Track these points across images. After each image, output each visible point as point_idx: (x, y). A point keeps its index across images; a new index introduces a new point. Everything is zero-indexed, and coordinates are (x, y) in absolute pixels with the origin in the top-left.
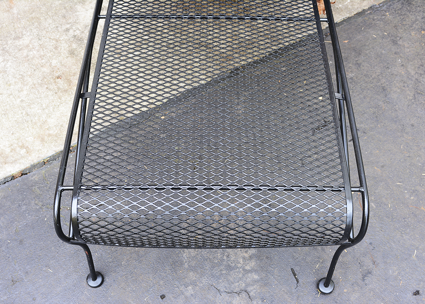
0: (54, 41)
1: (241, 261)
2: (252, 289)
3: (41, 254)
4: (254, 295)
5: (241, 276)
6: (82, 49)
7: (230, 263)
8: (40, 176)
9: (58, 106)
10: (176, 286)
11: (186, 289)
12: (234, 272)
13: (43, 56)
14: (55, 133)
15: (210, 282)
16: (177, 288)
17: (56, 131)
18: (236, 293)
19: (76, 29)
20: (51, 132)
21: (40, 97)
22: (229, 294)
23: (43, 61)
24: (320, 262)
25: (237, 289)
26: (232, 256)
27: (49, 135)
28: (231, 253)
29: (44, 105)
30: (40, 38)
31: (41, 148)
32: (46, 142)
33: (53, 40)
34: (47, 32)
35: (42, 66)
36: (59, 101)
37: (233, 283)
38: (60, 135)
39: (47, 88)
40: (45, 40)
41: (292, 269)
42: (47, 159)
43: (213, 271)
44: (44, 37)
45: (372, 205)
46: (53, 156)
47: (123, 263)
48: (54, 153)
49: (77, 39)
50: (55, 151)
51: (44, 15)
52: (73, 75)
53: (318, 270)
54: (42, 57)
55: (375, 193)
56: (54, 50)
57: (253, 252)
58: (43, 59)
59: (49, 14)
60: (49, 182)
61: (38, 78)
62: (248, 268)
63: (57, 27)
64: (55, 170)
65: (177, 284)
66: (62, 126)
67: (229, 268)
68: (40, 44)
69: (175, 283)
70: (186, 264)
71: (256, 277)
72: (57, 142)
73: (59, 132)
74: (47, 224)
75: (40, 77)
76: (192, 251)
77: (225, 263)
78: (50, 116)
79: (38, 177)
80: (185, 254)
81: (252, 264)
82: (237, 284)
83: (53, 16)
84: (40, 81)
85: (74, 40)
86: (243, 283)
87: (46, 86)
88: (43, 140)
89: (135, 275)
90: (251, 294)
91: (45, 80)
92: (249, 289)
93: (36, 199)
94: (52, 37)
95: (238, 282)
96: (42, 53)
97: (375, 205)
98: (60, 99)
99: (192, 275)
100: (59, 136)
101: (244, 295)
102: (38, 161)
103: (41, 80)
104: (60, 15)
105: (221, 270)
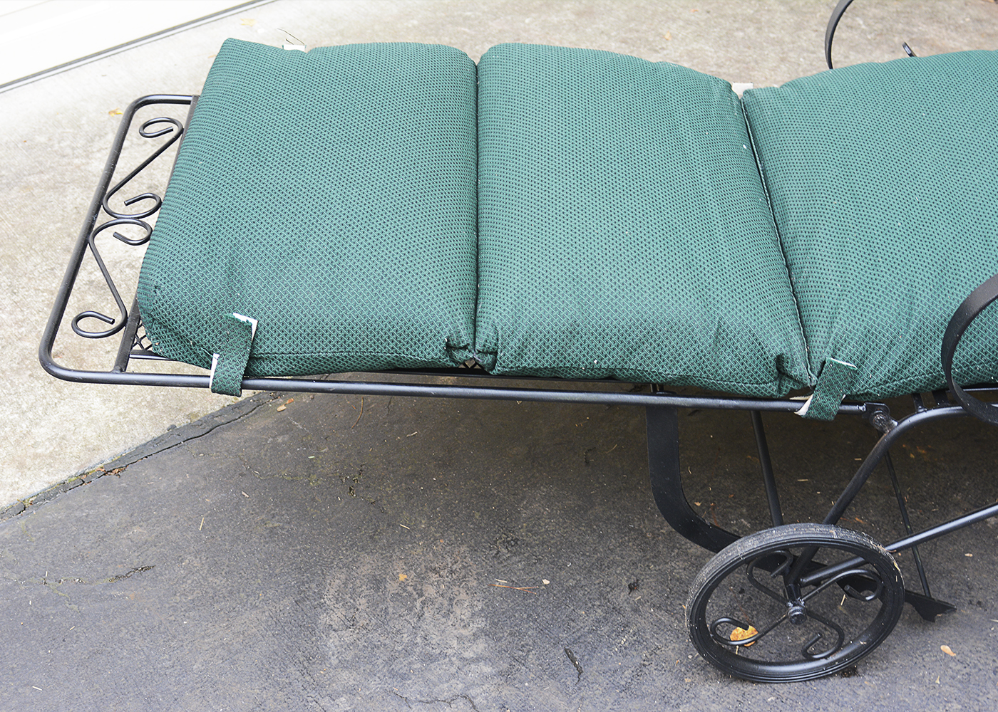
0: (45, 294)
1: (455, 643)
2: (478, 692)
3: (15, 666)
4: (485, 702)
5: (453, 670)
6: (108, 303)
7: (431, 649)
8: (15, 530)
9: (56, 403)
10: (312, 699)
11: (332, 702)
12: (439, 664)
13: (23, 321)
14: (48, 451)
15: (386, 686)
16: (314, 703)
17: (52, 449)
18: (445, 701)
19: (93, 270)
20: (39, 451)
21: (16, 393)
22: (428, 705)
23: (23, 329)
24: (629, 632)
25: (446, 694)
26: (433, 636)
27: (36, 456)
28: (431, 631)
29: (24, 406)
30: (15, 291)
31: (17, 480)
32: (29, 469)
33: (43, 292)
34: (30, 279)
35: (20, 339)
36: (58, 395)
37: (435, 685)
38: (59, 455)
39: (31, 376)
40: (27, 293)
41: (566, 650)
42: (31, 500)
43: (393, 666)
44: (23, 288)
45: (742, 522)
46: (44, 492)
47: (195, 667)
48: (46, 486)
49: (96, 287)
50: (49, 483)
51: (23, 251)
52: (88, 350)
53: (625, 648)
54: (20, 323)
55: (748, 501)
56: (45, 309)
57: (479, 626)
58: (22, 326)
59: (33, 247)
60: (34, 539)
61: (12, 360)
62: (469, 654)
63: (52, 269)
64: (49, 517)
65: (313, 696)
66: (63, 439)
67: (429, 659)
68: (16, 300)
69: (309, 695)
70: (332, 658)
71: (487, 669)
72: (52, 467)
73: (57, 450)
74: (28, 611)
75: (15, 358)
76: (347, 635)
77: (418, 650)
78: (36, 424)
79: (11, 532)
80: (331, 641)
81: (480, 646)
82: (446, 685)
83: (42, 251)
84: (15, 365)
85: (89, 289)
86: (458, 682)
87: (29, 372)
88: (21, 466)
89: (220, 686)
90: (476, 702)
91: (28, 362)
92: (472, 692)
93: (5, 569)
94: (40, 288)
95: (447, 682)
96: (20, 317)
97: (749, 523)
98: (60, 393)
99: (346, 677)
100: (57, 457)
101: (461, 703)
102: (12, 503)
103: (18, 364)
104: (60, 247)
105: (410, 663)
